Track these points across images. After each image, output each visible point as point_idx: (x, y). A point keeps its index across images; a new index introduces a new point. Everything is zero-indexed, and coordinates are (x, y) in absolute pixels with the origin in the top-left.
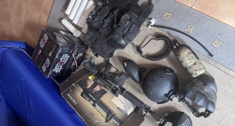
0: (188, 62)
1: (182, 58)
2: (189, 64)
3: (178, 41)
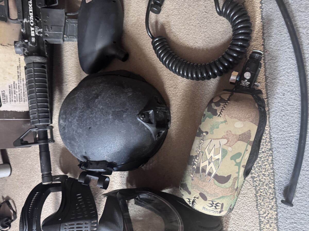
0: (212, 154)
1: (212, 129)
2: (206, 163)
3: (262, 70)
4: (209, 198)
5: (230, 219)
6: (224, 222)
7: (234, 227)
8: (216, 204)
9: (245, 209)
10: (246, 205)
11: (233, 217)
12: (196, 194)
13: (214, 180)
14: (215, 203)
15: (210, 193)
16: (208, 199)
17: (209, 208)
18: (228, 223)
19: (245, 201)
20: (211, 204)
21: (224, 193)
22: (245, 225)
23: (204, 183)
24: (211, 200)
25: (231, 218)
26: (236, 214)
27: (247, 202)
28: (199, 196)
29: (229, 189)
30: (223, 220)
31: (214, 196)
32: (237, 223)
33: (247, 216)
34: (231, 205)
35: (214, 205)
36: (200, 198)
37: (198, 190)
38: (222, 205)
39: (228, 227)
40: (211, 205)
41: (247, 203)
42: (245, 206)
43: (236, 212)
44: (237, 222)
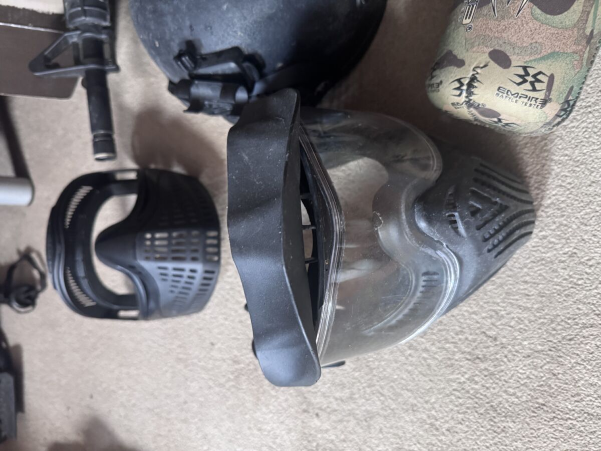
4: (516, 61)
5: (548, 178)
6: (533, 188)
7: (561, 195)
8: (534, 76)
9: (590, 143)
10: (595, 133)
11: (558, 170)
12: (480, 59)
13: (532, 8)
14: (532, 72)
15: (519, 44)
16: (514, 63)
17: (514, 89)
18: (542, 187)
19: (591, 123)
20: (520, 76)
21: (558, 43)
22: (589, 182)
23: (503, 23)
24: (523, 65)
25: (553, 173)
26: (567, 160)
27: (596, 124)
28: (489, 59)
29: (571, 32)
30: (529, 183)
31: (531, 53)
32: (570, 184)
33: (596, 161)
34: (572, 88)
35: (530, 79)
36: (492, 64)
37: (486, 46)
38: (551, 78)
39: (542, 198)
40: (521, 80)
41: (596, 127)
42: (590, 137)
43: (566, 155)
44: (569, 180)
